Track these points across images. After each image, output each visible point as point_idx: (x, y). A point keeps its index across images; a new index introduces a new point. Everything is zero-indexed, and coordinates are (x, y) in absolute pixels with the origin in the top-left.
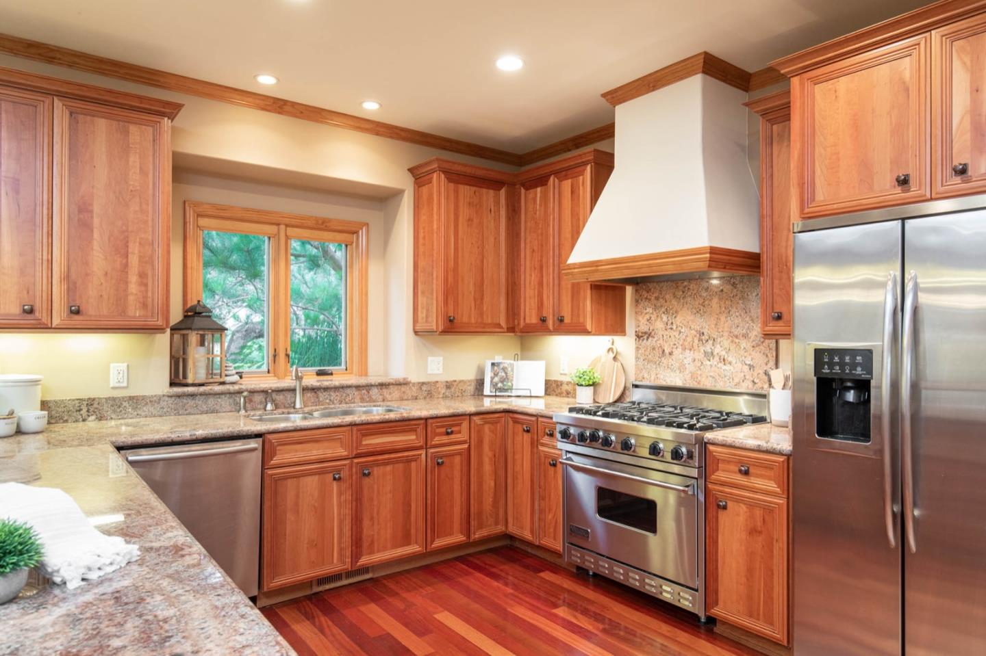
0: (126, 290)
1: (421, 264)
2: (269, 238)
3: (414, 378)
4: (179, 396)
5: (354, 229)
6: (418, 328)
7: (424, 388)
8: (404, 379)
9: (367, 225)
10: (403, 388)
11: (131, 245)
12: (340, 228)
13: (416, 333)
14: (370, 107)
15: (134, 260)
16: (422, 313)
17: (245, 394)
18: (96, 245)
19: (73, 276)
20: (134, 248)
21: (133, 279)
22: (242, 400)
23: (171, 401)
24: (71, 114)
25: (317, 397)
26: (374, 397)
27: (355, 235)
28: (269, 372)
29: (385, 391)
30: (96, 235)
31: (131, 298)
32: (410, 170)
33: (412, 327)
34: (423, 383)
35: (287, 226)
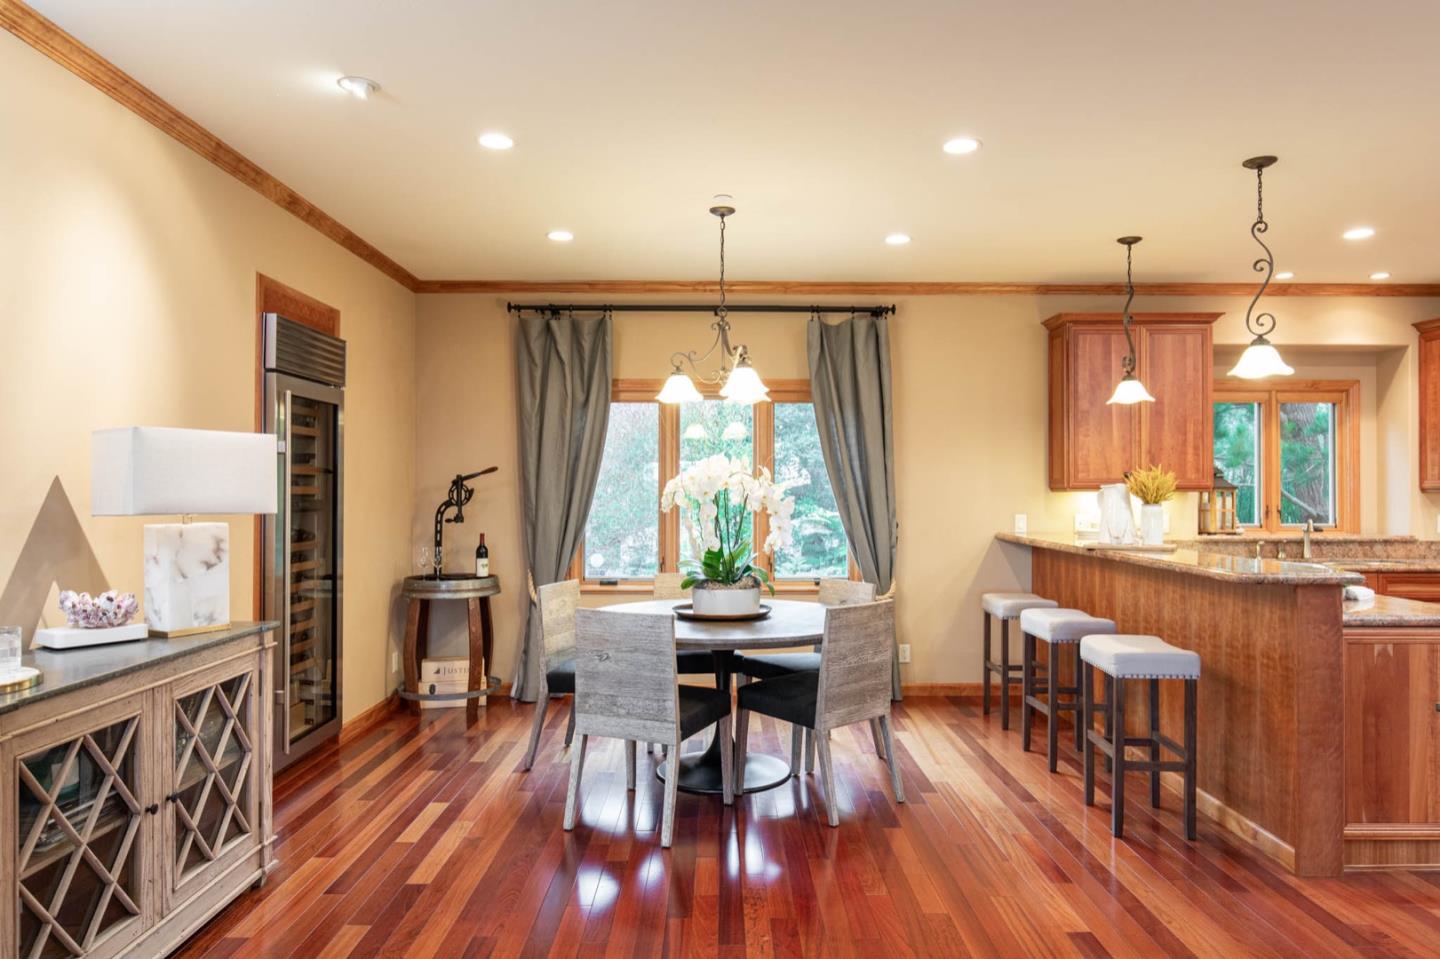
0: (1185, 460)
1: (1431, 420)
2: (1259, 404)
3: (1421, 537)
4: (1207, 543)
5: (1343, 388)
6: (1427, 485)
7: (1433, 547)
8: (1411, 537)
9: (1358, 382)
10: (1409, 547)
11: (1188, 425)
12: (1329, 388)
13: (1423, 490)
14: (1380, 277)
15: (1190, 437)
16: (1433, 469)
17: (1261, 543)
18: (1166, 427)
19: (1153, 450)
20: (1190, 428)
21: (1190, 450)
22: (1258, 548)
23: (1201, 546)
24: (1150, 334)
25: (1321, 550)
26: (1378, 554)
27: (1344, 395)
28: (1261, 527)
29: (1389, 548)
30: (1166, 420)
31: (1189, 465)
32: (1416, 326)
33: (1417, 484)
34: (1432, 543)
35: (1278, 391)
